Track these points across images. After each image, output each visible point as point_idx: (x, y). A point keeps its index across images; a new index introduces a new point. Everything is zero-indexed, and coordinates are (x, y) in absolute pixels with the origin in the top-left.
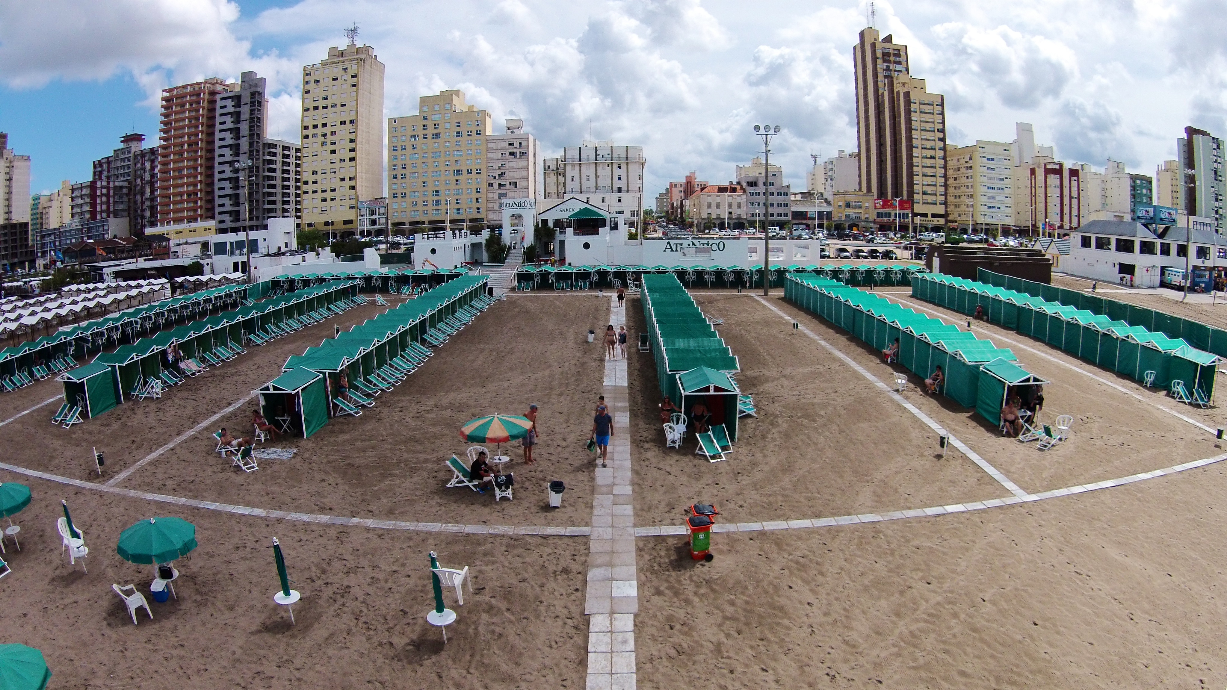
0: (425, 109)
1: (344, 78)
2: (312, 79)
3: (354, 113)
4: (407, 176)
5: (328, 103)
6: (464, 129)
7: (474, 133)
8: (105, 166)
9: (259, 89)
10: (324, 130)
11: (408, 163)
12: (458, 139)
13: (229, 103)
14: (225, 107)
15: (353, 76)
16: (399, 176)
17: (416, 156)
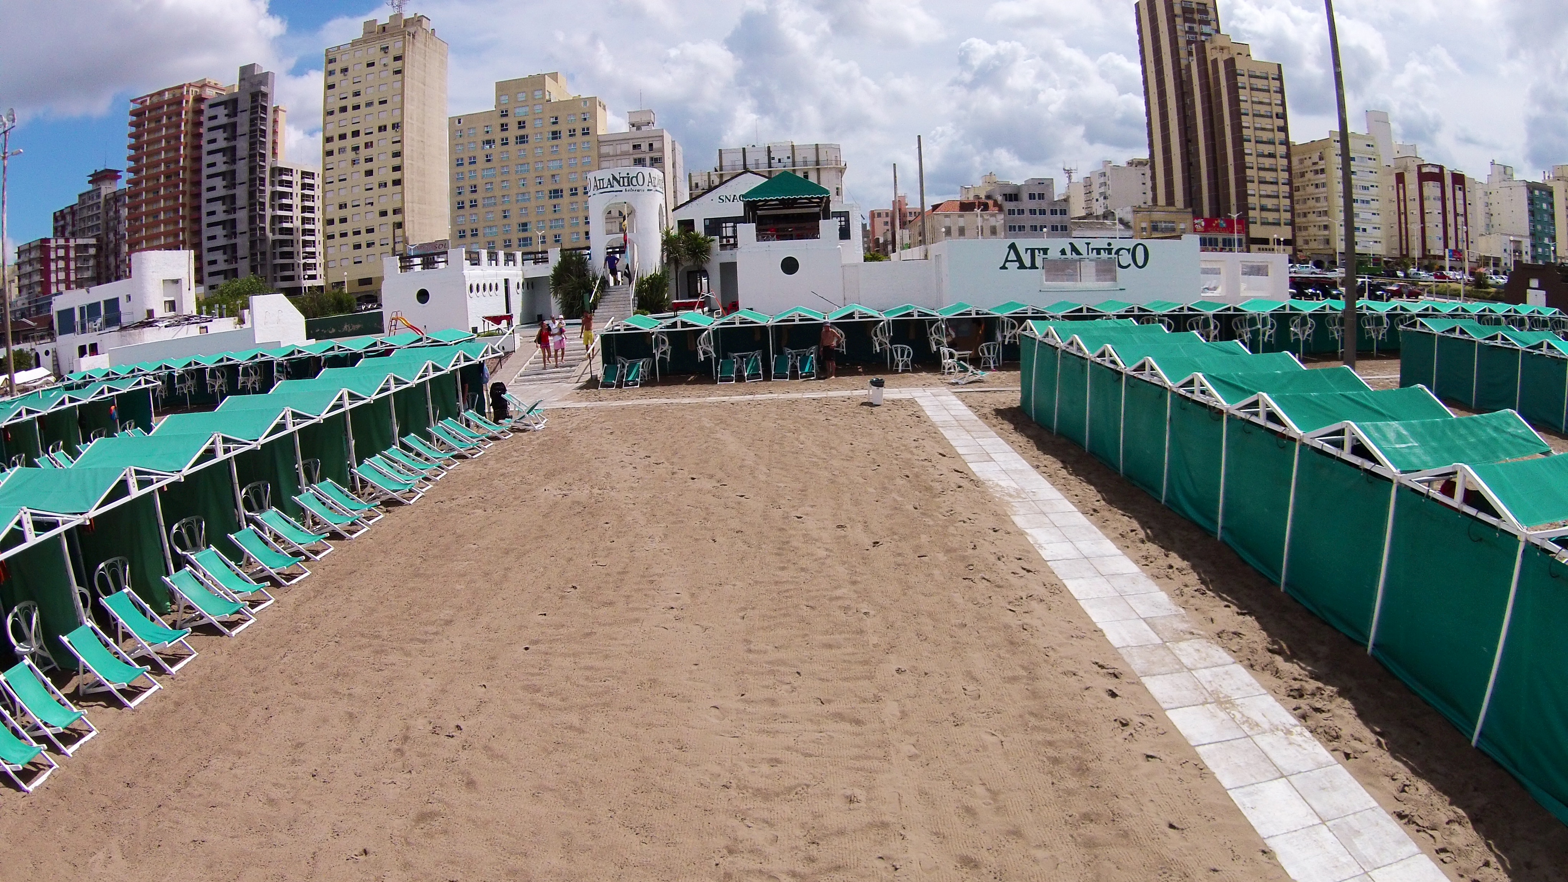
0: (505, 99)
1: (384, 61)
2: (337, 67)
3: (397, 112)
4: (480, 203)
5: (361, 100)
6: (563, 127)
7: (579, 132)
8: (69, 218)
9: (263, 89)
10: (356, 141)
11: (480, 182)
12: (555, 142)
13: (221, 111)
14: (215, 117)
15: (397, 59)
16: (467, 204)
17: (492, 172)
